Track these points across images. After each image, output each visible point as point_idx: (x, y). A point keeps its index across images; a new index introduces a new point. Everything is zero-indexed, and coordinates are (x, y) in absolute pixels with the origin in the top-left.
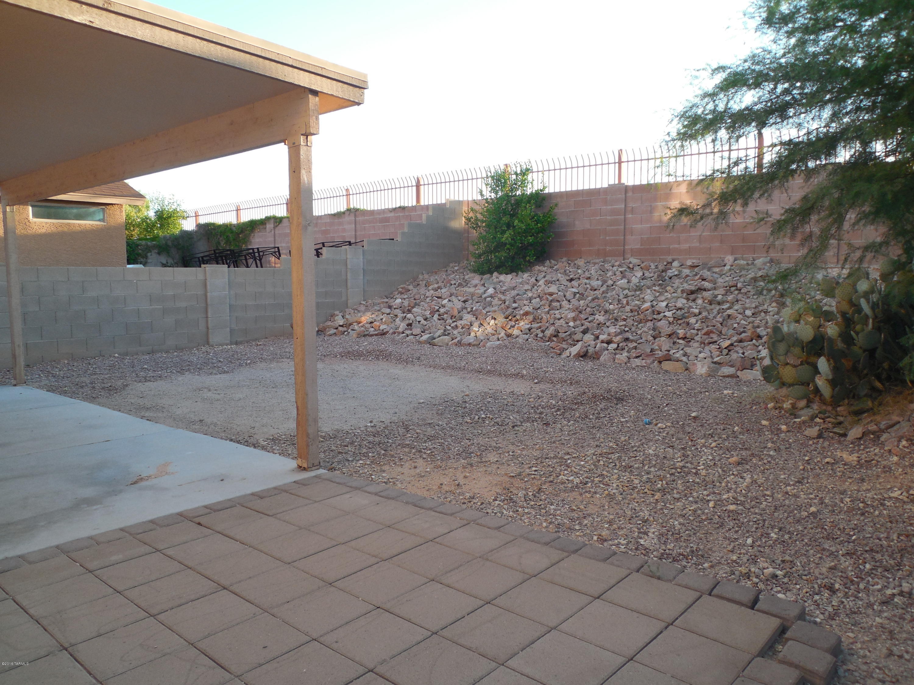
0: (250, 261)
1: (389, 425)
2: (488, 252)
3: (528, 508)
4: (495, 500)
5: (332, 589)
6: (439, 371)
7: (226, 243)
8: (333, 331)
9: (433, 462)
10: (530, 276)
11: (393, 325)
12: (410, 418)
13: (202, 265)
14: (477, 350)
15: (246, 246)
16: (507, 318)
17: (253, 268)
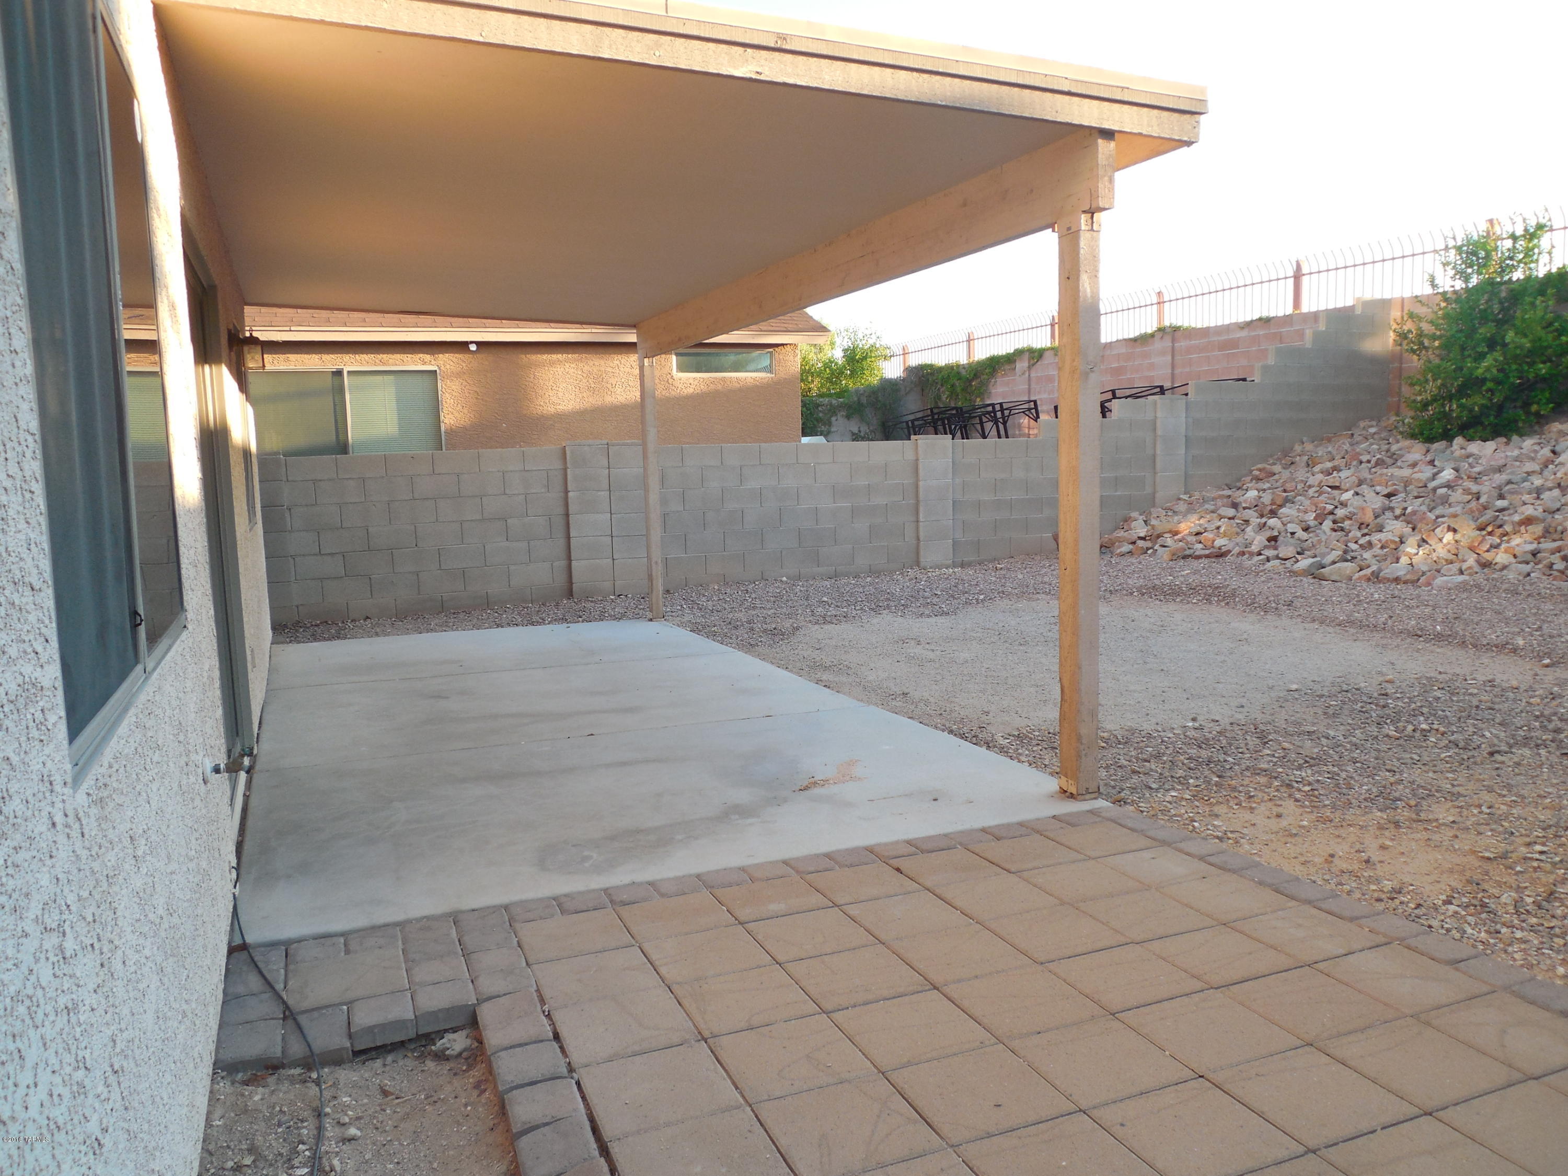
0: (988, 425)
1: (1229, 727)
2: (1443, 398)
3: (1522, 929)
4: (1448, 902)
5: (1116, 1024)
6: (1331, 630)
7: (950, 396)
8: (1126, 548)
9: (1315, 809)
10: (1539, 444)
11: (1239, 539)
12: (1269, 718)
13: (912, 437)
14: (1411, 590)
15: (982, 399)
16: (1483, 529)
17: (992, 440)
